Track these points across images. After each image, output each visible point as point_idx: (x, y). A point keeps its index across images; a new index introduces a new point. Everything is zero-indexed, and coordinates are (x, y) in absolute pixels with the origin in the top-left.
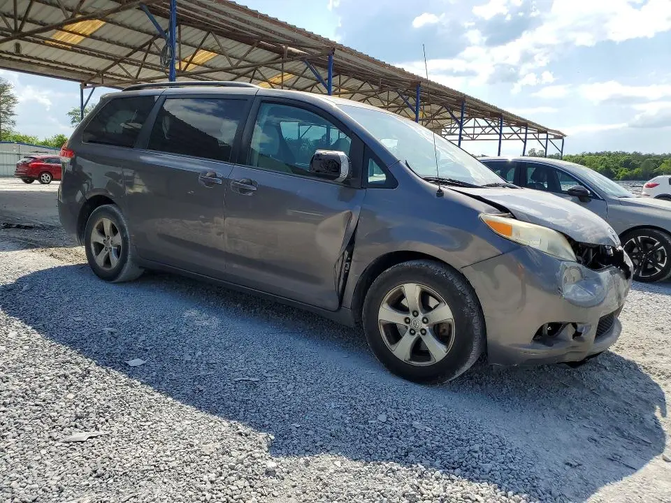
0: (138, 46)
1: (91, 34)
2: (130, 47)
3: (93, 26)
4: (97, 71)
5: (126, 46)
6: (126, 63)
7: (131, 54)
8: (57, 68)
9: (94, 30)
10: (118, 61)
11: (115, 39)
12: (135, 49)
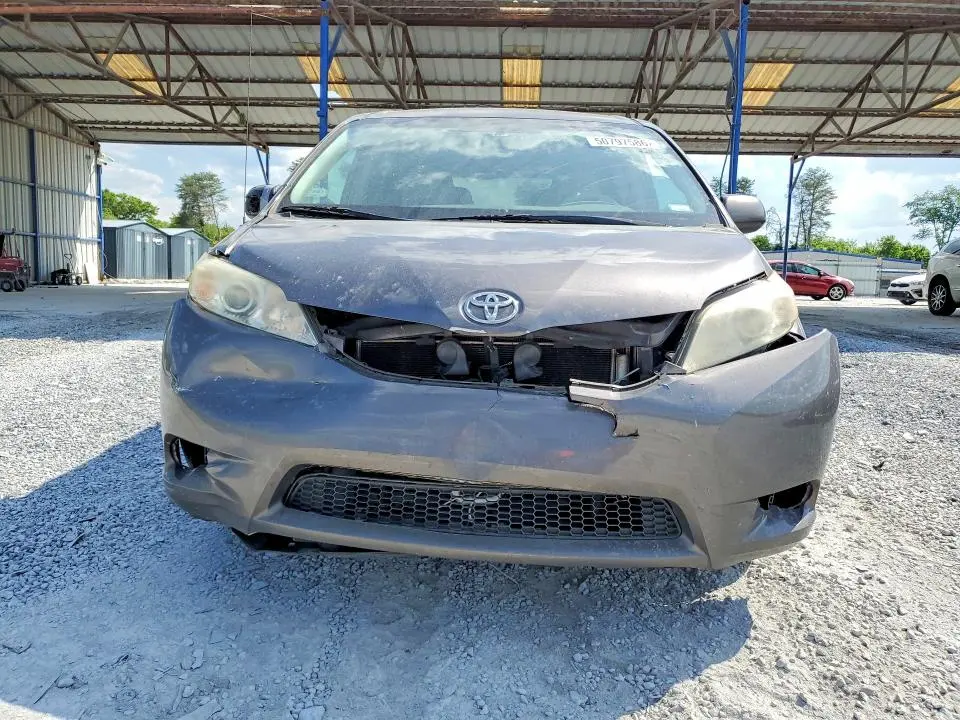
0: (853, 86)
1: (781, 86)
2: (843, 90)
3: (779, 74)
4: (807, 135)
5: (837, 90)
6: (841, 115)
7: (845, 101)
8: (754, 141)
9: (782, 79)
10: (830, 114)
11: (817, 84)
12: (851, 92)
